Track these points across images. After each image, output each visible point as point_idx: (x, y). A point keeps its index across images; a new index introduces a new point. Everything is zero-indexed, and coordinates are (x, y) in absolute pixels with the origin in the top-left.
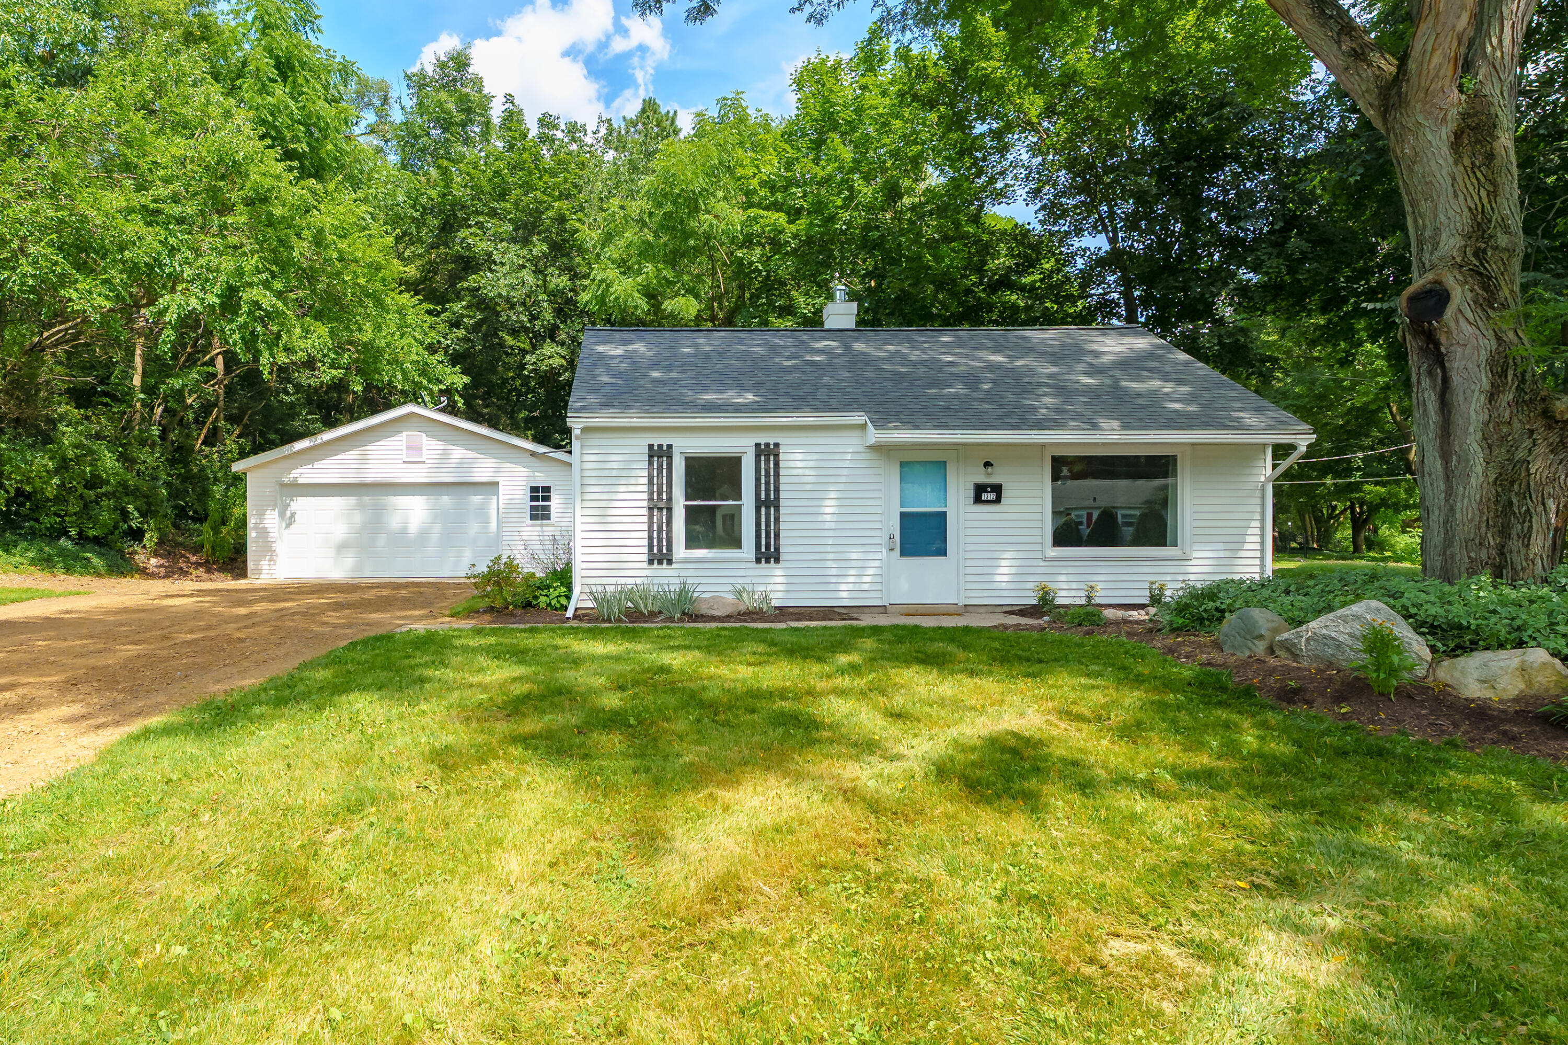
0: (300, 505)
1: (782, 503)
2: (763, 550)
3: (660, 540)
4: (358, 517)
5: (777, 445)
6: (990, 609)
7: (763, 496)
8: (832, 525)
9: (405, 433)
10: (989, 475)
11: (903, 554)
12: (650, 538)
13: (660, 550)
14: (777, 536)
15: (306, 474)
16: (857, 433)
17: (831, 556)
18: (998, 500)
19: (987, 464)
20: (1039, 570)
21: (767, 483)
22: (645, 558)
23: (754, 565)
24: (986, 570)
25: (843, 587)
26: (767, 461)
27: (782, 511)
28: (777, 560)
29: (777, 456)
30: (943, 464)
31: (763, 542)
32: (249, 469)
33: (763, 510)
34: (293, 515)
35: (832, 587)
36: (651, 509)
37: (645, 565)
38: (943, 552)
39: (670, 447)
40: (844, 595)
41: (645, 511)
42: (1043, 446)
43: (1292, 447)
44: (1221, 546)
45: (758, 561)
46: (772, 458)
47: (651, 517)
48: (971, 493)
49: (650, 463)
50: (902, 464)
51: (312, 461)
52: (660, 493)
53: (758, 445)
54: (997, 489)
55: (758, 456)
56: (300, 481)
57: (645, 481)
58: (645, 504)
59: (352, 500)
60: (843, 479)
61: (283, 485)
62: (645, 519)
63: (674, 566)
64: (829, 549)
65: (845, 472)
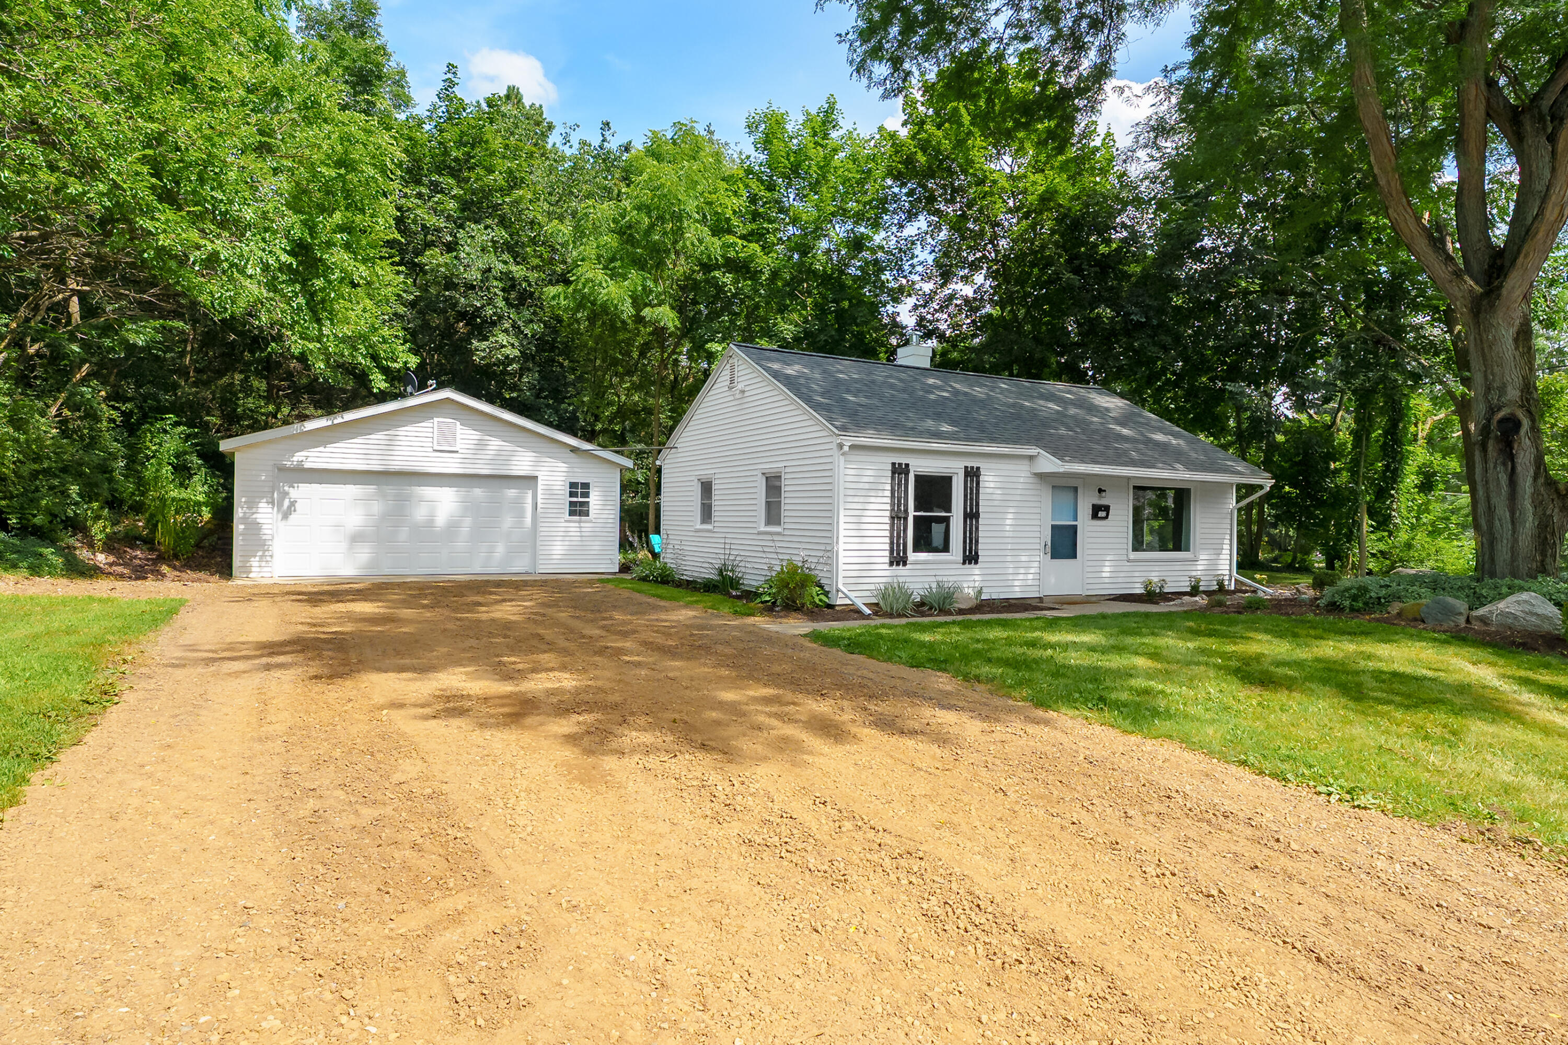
0: (302, 492)
1: (980, 515)
2: (968, 553)
3: (898, 545)
4: (377, 507)
5: (978, 468)
7: (969, 510)
8: (1011, 534)
9: (436, 420)
10: (1101, 497)
11: (1052, 557)
12: (892, 543)
13: (898, 554)
14: (977, 541)
15: (315, 458)
16: (1026, 462)
17: (1009, 559)
18: (1107, 517)
19: (1100, 491)
20: (1125, 569)
21: (971, 499)
22: (887, 560)
23: (961, 566)
24: (1097, 569)
25: (1016, 583)
26: (972, 481)
27: (979, 522)
28: (976, 563)
29: (978, 476)
30: (1076, 489)
31: (968, 547)
32: (238, 449)
33: (968, 521)
34: (293, 504)
35: (1010, 583)
36: (892, 518)
37: (887, 566)
38: (1074, 556)
39: (907, 465)
40: (1017, 589)
41: (887, 520)
42: (1129, 478)
43: (1261, 487)
44: (1212, 552)
45: (964, 563)
46: (975, 479)
47: (892, 525)
48: (1091, 511)
49: (893, 478)
50: (1054, 487)
51: (324, 444)
52: (899, 505)
53: (966, 468)
54: (1107, 509)
55: (966, 476)
56: (307, 465)
57: (888, 494)
58: (888, 514)
59: (371, 489)
60: (1018, 498)
61: (282, 469)
62: (887, 527)
63: (908, 567)
64: (1008, 553)
65: (1019, 492)
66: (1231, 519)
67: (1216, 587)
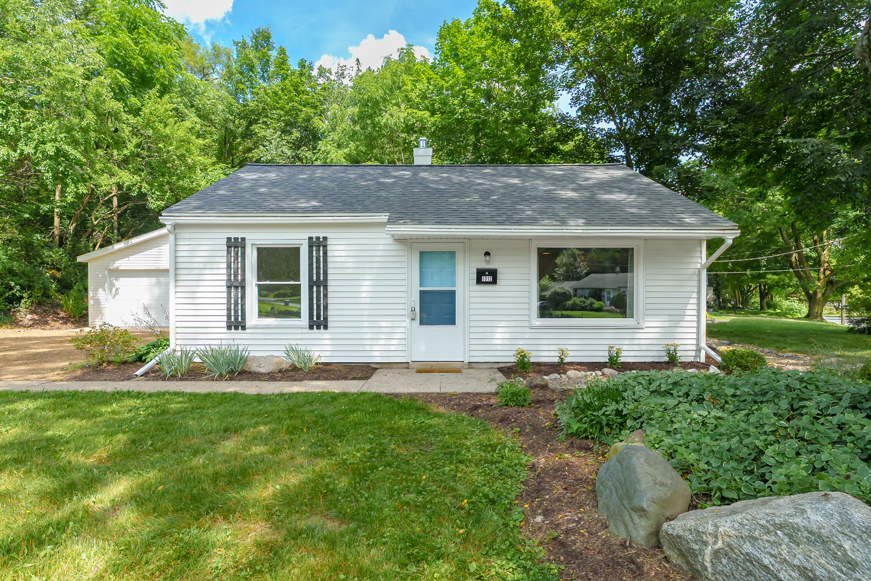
1: (330, 283)
2: (315, 319)
3: (236, 311)
5: (325, 238)
6: (490, 366)
7: (315, 278)
8: (368, 301)
10: (488, 262)
11: (421, 323)
12: (229, 310)
13: (236, 319)
14: (326, 308)
17: (366, 324)
18: (494, 282)
19: (487, 254)
20: (527, 336)
21: (318, 268)
22: (224, 325)
23: (308, 331)
24: (486, 336)
25: (376, 348)
26: (318, 251)
27: (329, 289)
28: (326, 327)
29: (325, 246)
30: (452, 254)
31: (315, 313)
33: (315, 289)
35: (368, 348)
36: (229, 287)
37: (225, 330)
38: (452, 321)
39: (243, 239)
40: (377, 354)
41: (225, 289)
42: (530, 239)
43: (721, 241)
44: (667, 318)
45: (311, 327)
46: (321, 248)
47: (229, 293)
48: (475, 276)
49: (229, 252)
50: (422, 254)
52: (236, 275)
53: (310, 238)
54: (493, 273)
55: (310, 247)
57: (225, 265)
58: (224, 283)
60: (376, 265)
62: (225, 295)
63: (247, 331)
64: (365, 318)
65: (378, 259)
66: (699, 281)
67: (666, 359)
